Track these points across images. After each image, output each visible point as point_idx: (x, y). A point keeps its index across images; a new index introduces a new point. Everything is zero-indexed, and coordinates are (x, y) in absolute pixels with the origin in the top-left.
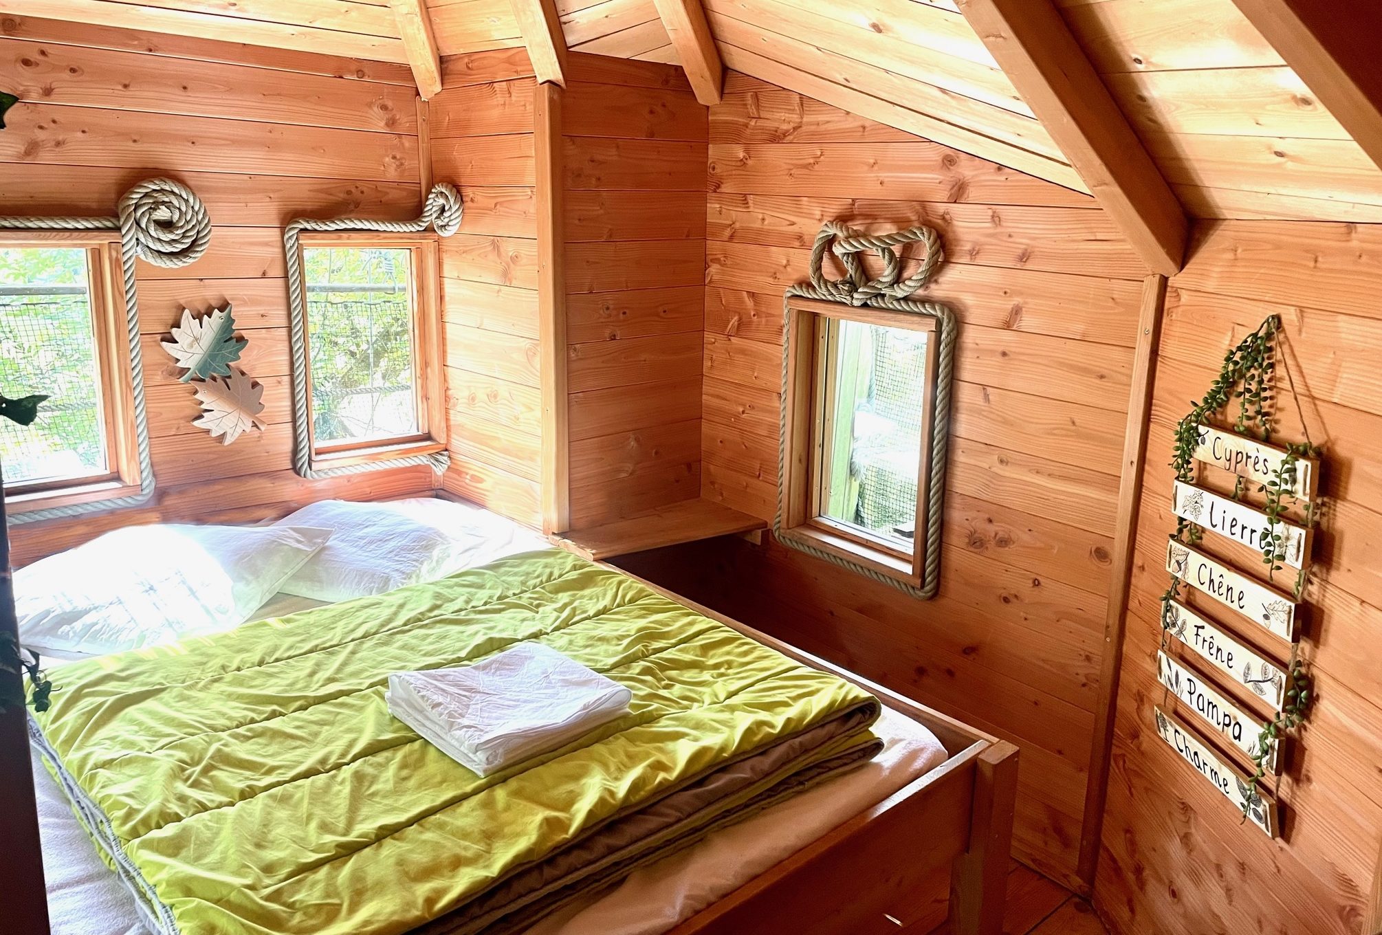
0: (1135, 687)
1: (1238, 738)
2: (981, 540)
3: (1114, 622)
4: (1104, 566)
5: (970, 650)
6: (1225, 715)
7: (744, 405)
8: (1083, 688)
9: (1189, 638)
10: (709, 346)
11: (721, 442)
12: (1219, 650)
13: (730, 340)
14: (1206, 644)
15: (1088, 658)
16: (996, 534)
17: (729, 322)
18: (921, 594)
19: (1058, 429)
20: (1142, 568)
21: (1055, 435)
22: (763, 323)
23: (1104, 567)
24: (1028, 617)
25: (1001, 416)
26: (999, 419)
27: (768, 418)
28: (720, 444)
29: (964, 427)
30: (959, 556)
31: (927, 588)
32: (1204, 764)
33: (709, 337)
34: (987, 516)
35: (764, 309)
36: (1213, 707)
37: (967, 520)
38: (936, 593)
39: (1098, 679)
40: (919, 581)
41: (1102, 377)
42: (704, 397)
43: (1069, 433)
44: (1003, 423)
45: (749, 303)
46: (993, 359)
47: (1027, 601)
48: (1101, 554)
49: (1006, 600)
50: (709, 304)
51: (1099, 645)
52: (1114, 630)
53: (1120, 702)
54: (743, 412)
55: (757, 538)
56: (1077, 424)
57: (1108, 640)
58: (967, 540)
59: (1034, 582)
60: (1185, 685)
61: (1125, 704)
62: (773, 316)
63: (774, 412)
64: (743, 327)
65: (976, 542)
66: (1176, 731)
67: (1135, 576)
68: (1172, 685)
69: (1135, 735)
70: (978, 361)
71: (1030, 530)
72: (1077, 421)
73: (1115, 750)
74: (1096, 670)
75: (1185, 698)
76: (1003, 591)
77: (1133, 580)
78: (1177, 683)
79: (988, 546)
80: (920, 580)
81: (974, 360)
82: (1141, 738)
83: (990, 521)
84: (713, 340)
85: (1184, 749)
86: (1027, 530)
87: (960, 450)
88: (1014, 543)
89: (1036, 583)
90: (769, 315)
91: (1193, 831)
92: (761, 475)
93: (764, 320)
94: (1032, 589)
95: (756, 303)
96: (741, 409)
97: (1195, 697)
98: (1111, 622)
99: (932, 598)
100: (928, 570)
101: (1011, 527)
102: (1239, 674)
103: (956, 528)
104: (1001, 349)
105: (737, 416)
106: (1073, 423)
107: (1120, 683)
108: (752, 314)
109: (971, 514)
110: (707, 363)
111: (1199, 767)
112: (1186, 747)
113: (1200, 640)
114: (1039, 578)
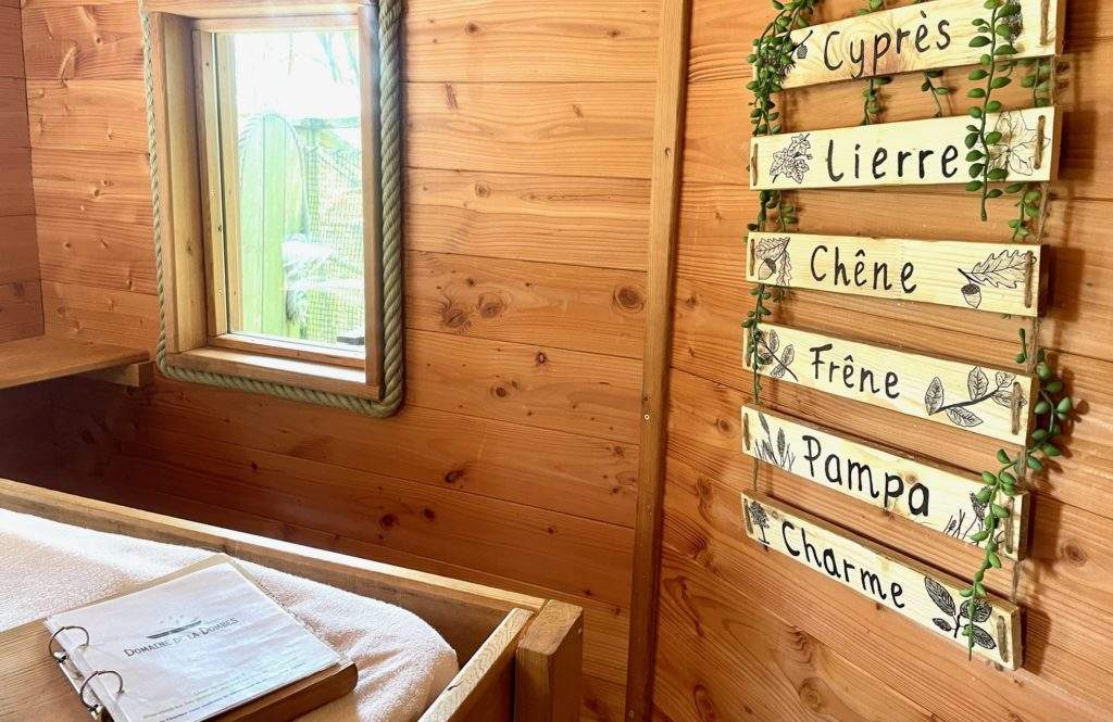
0: (693, 477)
1: (924, 510)
2: (461, 313)
3: (654, 390)
4: (635, 314)
5: (454, 476)
6: (888, 479)
7: (97, 183)
8: (615, 495)
9: (802, 371)
10: (36, 102)
11: (68, 245)
12: (865, 374)
13: (65, 86)
14: (838, 373)
15: (619, 451)
16: (481, 300)
17: (60, 58)
18: (380, 408)
19: (557, 126)
20: (692, 302)
21: (554, 136)
22: (114, 50)
23: (635, 316)
24: (533, 409)
25: (475, 125)
26: (475, 129)
27: (135, 196)
28: (66, 248)
29: (424, 151)
30: (432, 342)
31: (389, 398)
32: (847, 566)
33: (34, 87)
34: (466, 277)
35: (111, 29)
36: (861, 471)
37: (439, 288)
38: (403, 404)
39: (636, 476)
40: (376, 391)
41: (615, 34)
42: (36, 182)
43: (574, 129)
44: (478, 133)
45: (89, 22)
46: (457, 39)
47: (530, 388)
48: (629, 298)
49: (501, 392)
50: (30, 38)
51: (633, 428)
52: (655, 403)
53: (670, 504)
54: (97, 193)
55: (133, 377)
56: (584, 113)
57: (647, 417)
58: (440, 318)
59: (538, 358)
60: (798, 448)
61: (680, 503)
62: (128, 35)
63: (142, 184)
64: (82, 63)
65: (454, 317)
66: (786, 524)
67: (681, 316)
68: (771, 454)
69: (699, 545)
70: (436, 47)
71: (528, 285)
72: (584, 109)
73: (666, 574)
74: (631, 464)
75: (801, 468)
76: (496, 380)
77: (678, 324)
78: (781, 449)
79: (470, 319)
80: (378, 388)
81: (429, 48)
82: (710, 547)
83: (471, 283)
84: (41, 92)
85: (802, 549)
86: (523, 284)
87: (421, 188)
88: (506, 309)
89: (541, 359)
90: (123, 36)
91: (820, 673)
92: (134, 283)
93: (114, 45)
94: (535, 369)
95: (99, 21)
96: (93, 190)
97: (819, 464)
98: (649, 391)
99: (395, 413)
100: (389, 372)
101: (499, 286)
102: (918, 404)
103: (424, 303)
104: (467, 21)
105: (87, 202)
106: (579, 113)
107: (668, 477)
108: (96, 39)
109: (442, 280)
110: (35, 129)
111: (835, 572)
112: (807, 546)
113: (824, 369)
114: (545, 351)
